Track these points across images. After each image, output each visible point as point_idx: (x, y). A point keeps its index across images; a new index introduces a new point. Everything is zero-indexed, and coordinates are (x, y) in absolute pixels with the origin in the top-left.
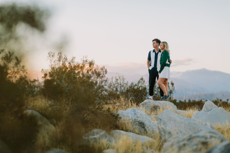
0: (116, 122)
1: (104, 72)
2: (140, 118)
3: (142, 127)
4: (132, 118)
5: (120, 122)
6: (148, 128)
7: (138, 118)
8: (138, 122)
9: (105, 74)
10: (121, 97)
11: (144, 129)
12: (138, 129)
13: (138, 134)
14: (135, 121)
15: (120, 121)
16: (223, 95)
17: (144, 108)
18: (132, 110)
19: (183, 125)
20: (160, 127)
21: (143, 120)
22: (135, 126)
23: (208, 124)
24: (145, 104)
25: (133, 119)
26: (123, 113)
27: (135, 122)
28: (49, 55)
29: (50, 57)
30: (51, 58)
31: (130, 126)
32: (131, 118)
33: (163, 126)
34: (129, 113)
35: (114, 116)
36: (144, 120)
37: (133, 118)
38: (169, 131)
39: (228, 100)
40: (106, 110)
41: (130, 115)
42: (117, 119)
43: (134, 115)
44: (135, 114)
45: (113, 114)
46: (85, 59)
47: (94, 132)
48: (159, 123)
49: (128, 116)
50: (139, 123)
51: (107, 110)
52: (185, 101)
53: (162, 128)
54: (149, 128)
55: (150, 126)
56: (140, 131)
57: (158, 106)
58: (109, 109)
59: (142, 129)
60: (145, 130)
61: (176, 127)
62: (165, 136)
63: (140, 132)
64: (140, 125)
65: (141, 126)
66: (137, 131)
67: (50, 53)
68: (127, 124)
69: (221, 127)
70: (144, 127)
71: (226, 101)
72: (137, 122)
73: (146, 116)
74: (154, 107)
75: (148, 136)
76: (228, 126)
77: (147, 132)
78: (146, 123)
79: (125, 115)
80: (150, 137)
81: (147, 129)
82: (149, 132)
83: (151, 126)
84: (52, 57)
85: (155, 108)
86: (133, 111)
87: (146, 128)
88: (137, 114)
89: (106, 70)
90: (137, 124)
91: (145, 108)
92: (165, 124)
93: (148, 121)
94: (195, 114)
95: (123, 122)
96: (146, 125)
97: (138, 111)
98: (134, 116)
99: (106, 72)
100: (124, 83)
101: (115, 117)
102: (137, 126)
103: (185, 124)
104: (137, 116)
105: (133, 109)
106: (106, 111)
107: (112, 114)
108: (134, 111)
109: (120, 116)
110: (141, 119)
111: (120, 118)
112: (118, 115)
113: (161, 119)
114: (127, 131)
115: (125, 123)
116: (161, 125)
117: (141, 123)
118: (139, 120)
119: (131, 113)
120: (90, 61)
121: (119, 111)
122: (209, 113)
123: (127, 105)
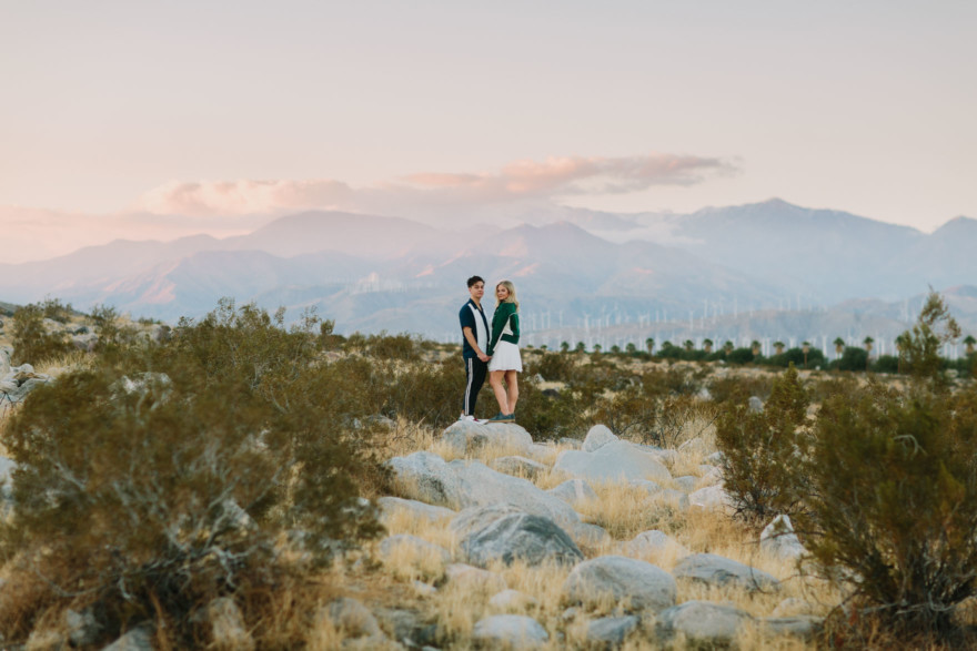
0: (388, 481)
2: (435, 473)
3: (438, 489)
5: (395, 481)
6: (450, 492)
7: (430, 473)
8: (430, 479)
10: (399, 417)
11: (440, 494)
12: (430, 494)
13: (430, 503)
14: (424, 478)
17: (450, 443)
18: (421, 457)
20: (461, 493)
21: (439, 476)
22: (424, 488)
23: (579, 481)
24: (456, 431)
25: (421, 474)
26: (401, 463)
27: (424, 480)
31: (413, 489)
32: (416, 472)
33: (465, 492)
34: (412, 462)
35: (383, 469)
36: (442, 476)
37: (419, 471)
39: (868, 341)
40: (367, 457)
41: (414, 466)
42: (389, 474)
43: (423, 466)
44: (425, 464)
45: (382, 466)
46: (311, 316)
49: (410, 468)
50: (433, 482)
51: (370, 458)
52: (689, 344)
54: (453, 492)
57: (484, 437)
58: (374, 455)
59: (438, 494)
60: (443, 495)
63: (434, 500)
64: (435, 485)
65: (436, 487)
66: (427, 498)
68: (407, 485)
70: (441, 491)
72: (429, 481)
73: (445, 469)
74: (475, 439)
75: (449, 508)
77: (447, 500)
78: (447, 482)
79: (405, 468)
81: (448, 494)
82: (451, 500)
85: (478, 441)
86: (421, 459)
87: (445, 491)
88: (428, 464)
90: (427, 483)
91: (454, 444)
92: (469, 487)
93: (448, 478)
94: (562, 457)
95: (401, 480)
96: (445, 487)
97: (432, 459)
98: (423, 468)
101: (385, 471)
102: (428, 489)
104: (428, 469)
105: (423, 455)
107: (379, 465)
108: (424, 457)
109: (395, 469)
110: (436, 475)
111: (395, 473)
112: (391, 467)
114: (407, 498)
115: (404, 484)
117: (436, 482)
118: (432, 475)
119: (416, 463)
120: (324, 320)
121: (393, 458)
122: (595, 453)
123: (413, 437)
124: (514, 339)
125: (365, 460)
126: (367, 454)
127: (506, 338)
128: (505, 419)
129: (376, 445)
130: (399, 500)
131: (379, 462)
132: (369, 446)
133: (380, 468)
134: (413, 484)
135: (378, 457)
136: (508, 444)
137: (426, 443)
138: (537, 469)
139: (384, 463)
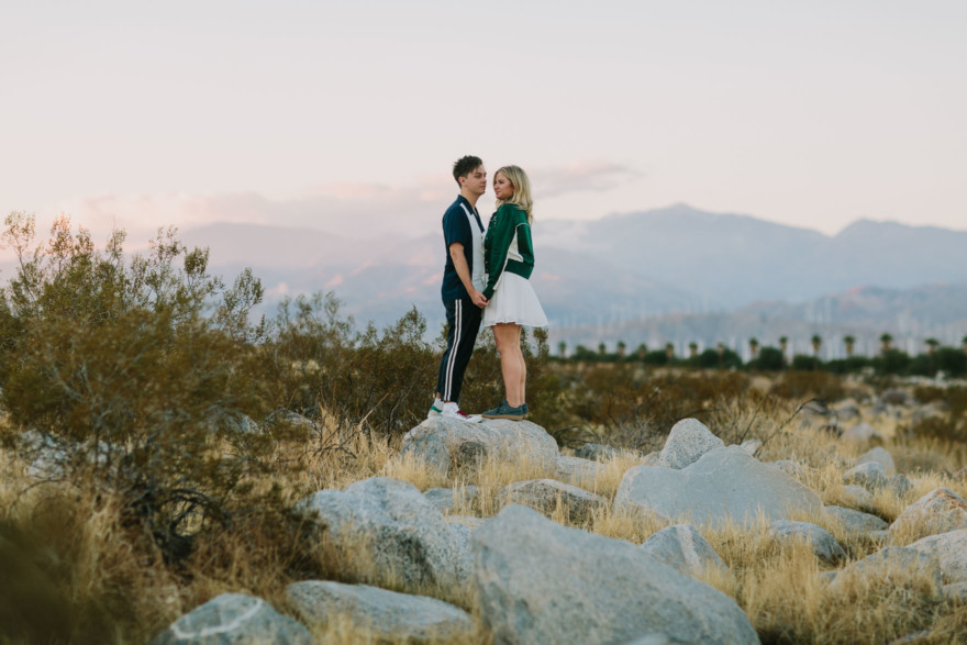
0: (309, 546)
1: (251, 295)
2: (406, 523)
3: (414, 556)
4: (370, 522)
6: (439, 562)
7: (395, 524)
8: (397, 537)
9: (255, 303)
10: (324, 412)
11: (419, 567)
12: (397, 568)
13: (399, 590)
14: (385, 534)
15: (323, 543)
16: (764, 319)
17: (421, 458)
18: (372, 488)
19: (576, 567)
20: (485, 581)
21: (415, 529)
22: (384, 555)
23: (682, 529)
24: (427, 437)
25: (378, 527)
26: (335, 503)
27: (384, 538)
28: (9, 227)
29: (13, 237)
30: (20, 238)
31: (364, 561)
32: (366, 522)
33: (495, 578)
34: (357, 501)
35: (298, 518)
36: (421, 529)
37: (374, 521)
38: (519, 598)
39: (783, 340)
40: (262, 493)
41: (361, 509)
42: (311, 529)
43: (380, 509)
44: (384, 504)
45: (294, 512)
46: (167, 243)
47: (216, 610)
48: (480, 564)
49: (354, 514)
50: (402, 543)
51: (269, 494)
52: (602, 347)
53: (492, 584)
54: (443, 561)
55: (445, 551)
56: (407, 577)
57: (479, 446)
58: (276, 488)
59: (414, 566)
60: (426, 570)
61: (547, 577)
62: (505, 617)
63: (406, 580)
64: (407, 548)
65: (408, 553)
66: (392, 576)
67: (14, 220)
68: (349, 552)
69: (735, 534)
70: (421, 560)
71: (777, 345)
72: (394, 541)
73: (428, 513)
74: (463, 449)
75: (440, 598)
76: (763, 532)
77: (433, 581)
78: (431, 540)
79: (342, 513)
80: (444, 600)
81: (435, 566)
82: (443, 578)
83: (449, 551)
84: (22, 236)
85: (467, 454)
86: (374, 493)
87: (429, 560)
88: (390, 503)
89: (257, 286)
90: (391, 545)
91: (427, 460)
92: (502, 566)
93: (436, 533)
94: (632, 480)
95: (337, 543)
96: (429, 551)
97: (395, 492)
98: (381, 514)
99: (258, 295)
100: (338, 323)
101: (302, 523)
102: (393, 557)
103: (582, 563)
104: (391, 514)
105: (375, 483)
106: (265, 497)
107: (289, 510)
108: (379, 489)
109: (325, 516)
110: (408, 526)
111: (324, 527)
112: (315, 515)
113: (486, 548)
114: (349, 579)
115: (343, 549)
116: (487, 574)
117: (410, 541)
118: (400, 528)
119: (366, 502)
120: (191, 250)
121: (319, 493)
122: (688, 471)
123: (352, 448)
124: (524, 268)
125: (257, 500)
126: (263, 485)
127: (514, 267)
128: (514, 413)
129: (281, 466)
130: (333, 586)
131: (288, 503)
132: (266, 469)
133: (293, 517)
134: (364, 551)
135: (287, 492)
136: (523, 457)
137: (375, 457)
138: (587, 503)
139: (300, 504)
